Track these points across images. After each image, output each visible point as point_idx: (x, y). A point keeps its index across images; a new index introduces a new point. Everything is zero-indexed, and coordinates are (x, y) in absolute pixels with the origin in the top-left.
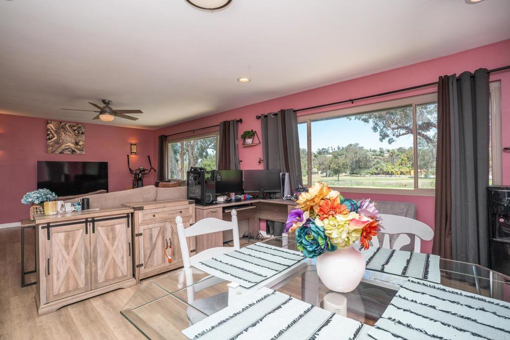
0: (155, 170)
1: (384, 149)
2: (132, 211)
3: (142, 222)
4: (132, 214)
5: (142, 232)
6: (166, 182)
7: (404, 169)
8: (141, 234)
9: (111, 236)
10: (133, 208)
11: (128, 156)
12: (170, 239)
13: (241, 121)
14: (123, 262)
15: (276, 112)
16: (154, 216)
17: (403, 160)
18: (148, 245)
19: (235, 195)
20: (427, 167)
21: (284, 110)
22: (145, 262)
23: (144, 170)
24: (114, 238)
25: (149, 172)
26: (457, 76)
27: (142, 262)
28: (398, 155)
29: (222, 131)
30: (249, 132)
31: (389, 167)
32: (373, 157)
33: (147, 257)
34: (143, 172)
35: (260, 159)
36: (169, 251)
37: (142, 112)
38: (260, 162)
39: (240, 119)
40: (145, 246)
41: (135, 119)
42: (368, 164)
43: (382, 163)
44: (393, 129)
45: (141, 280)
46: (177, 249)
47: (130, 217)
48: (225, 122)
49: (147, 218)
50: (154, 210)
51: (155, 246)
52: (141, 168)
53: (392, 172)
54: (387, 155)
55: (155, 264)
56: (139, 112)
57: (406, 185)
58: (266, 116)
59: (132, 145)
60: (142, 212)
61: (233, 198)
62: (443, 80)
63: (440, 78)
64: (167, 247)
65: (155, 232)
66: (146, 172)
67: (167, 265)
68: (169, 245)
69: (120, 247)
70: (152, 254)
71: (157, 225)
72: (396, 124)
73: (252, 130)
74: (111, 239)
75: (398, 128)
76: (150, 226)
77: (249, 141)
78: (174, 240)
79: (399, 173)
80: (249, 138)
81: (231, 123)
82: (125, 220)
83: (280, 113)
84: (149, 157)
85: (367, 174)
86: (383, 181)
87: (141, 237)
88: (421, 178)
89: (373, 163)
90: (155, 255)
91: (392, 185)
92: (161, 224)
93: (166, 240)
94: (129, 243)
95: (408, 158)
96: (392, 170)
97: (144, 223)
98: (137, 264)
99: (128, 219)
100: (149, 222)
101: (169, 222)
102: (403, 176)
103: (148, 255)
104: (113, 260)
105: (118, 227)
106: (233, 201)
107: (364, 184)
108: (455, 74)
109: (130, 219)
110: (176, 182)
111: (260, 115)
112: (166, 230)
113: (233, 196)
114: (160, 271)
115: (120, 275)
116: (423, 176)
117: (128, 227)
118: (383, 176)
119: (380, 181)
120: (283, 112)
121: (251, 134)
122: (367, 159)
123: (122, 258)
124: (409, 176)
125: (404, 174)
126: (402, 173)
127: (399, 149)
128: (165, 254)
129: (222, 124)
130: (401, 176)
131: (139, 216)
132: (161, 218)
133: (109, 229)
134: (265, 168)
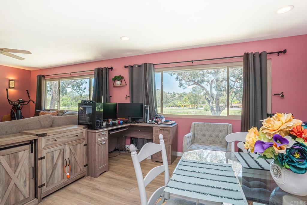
0: (33, 102)
1: (176, 93)
2: (36, 137)
3: (45, 146)
4: (36, 140)
5: (45, 156)
6: (44, 111)
7: (186, 104)
8: (44, 158)
9: (13, 163)
10: (37, 135)
11: (7, 90)
12: (68, 158)
13: (112, 68)
14: (25, 186)
15: (140, 64)
16: (56, 140)
17: (185, 99)
18: (50, 166)
19: (112, 120)
20: (198, 103)
21: (147, 64)
22: (46, 182)
23: (23, 102)
24: (17, 165)
25: (28, 103)
26: (253, 53)
27: (45, 182)
28: (183, 96)
29: (96, 75)
30: (118, 77)
31: (179, 102)
32: (170, 97)
33: (49, 177)
34: (23, 103)
35: (127, 95)
36: (67, 169)
37: (30, 53)
38: (126, 98)
39: (112, 67)
40: (47, 167)
41: (22, 59)
42: (167, 101)
43: (175, 101)
44: (187, 81)
45: (43, 199)
46: (73, 165)
47: (33, 144)
48: (99, 69)
49: (50, 142)
50: (56, 135)
51: (56, 166)
52: (20, 100)
53: (180, 106)
54: (177, 96)
55: (56, 182)
56: (28, 52)
57: (188, 113)
58: (132, 67)
59: (10, 80)
60: (45, 138)
61: (111, 123)
62: (246, 55)
63: (245, 53)
64: (66, 165)
65: (56, 154)
66: (25, 103)
67: (66, 180)
68: (68, 164)
69: (22, 172)
70: (53, 174)
71: (58, 148)
72: (189, 79)
73: (120, 76)
74: (13, 166)
75: (189, 81)
76: (52, 149)
77: (118, 83)
78: (71, 159)
79: (183, 106)
80: (118, 81)
81: (104, 70)
82: (29, 146)
83: (143, 65)
84: (27, 91)
85: (167, 107)
86: (175, 111)
87: (44, 160)
88: (195, 109)
89: (170, 100)
90: (56, 173)
91: (180, 113)
92: (61, 147)
93: (65, 160)
94: (33, 167)
95: (188, 98)
96: (180, 105)
97: (47, 147)
98: (39, 184)
99: (32, 145)
100: (51, 146)
101: (68, 144)
102: (185, 108)
103: (49, 175)
104: (14, 186)
105: (21, 154)
106: (111, 125)
107: (165, 112)
108: (253, 52)
109: (34, 145)
110: (55, 111)
111: (128, 66)
112: (65, 151)
113: (111, 121)
114: (60, 186)
115: (22, 198)
116: (195, 108)
117: (32, 152)
118: (175, 108)
119: (174, 111)
120: (146, 65)
121: (120, 78)
122: (167, 98)
123: (25, 182)
124: (189, 108)
125: (186, 107)
126: (185, 106)
127: (184, 93)
128: (64, 172)
129: (96, 70)
130: (184, 108)
131: (42, 142)
132: (62, 141)
133: (12, 156)
134: (131, 102)
